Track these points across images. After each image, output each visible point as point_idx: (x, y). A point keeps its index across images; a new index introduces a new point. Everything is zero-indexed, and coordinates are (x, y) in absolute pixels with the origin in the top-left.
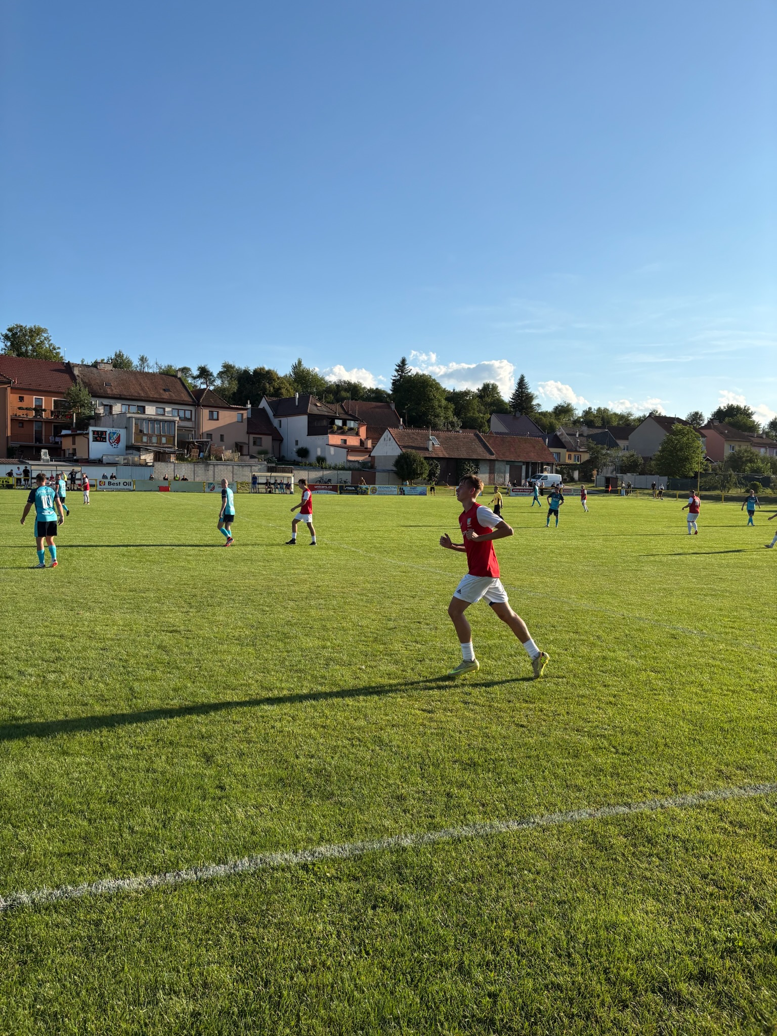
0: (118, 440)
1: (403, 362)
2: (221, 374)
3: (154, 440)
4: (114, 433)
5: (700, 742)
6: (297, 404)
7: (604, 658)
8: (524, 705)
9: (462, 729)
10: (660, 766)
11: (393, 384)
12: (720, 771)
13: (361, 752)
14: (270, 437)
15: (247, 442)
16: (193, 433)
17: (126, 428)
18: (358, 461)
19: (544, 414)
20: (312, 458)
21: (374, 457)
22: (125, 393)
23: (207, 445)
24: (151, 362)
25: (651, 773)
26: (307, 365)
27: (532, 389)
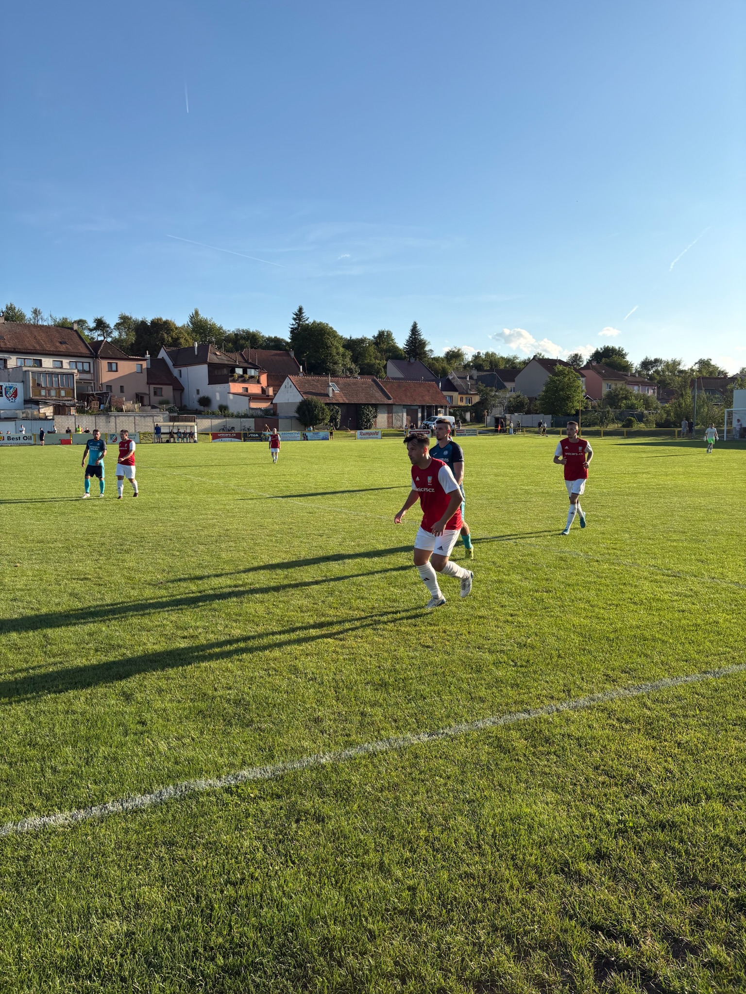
0: (15, 394)
1: (300, 310)
2: (118, 326)
3: (53, 393)
4: (11, 388)
5: (590, 652)
6: (196, 353)
7: (500, 581)
8: (429, 628)
9: (373, 653)
10: (555, 675)
11: (292, 332)
12: (607, 676)
13: (277, 680)
14: (171, 387)
15: (148, 392)
16: (93, 385)
17: (23, 382)
18: (260, 409)
19: (436, 359)
20: (215, 407)
21: (275, 405)
22: (20, 347)
23: (107, 397)
24: (45, 315)
25: (547, 682)
26: (204, 315)
27: (424, 336)
